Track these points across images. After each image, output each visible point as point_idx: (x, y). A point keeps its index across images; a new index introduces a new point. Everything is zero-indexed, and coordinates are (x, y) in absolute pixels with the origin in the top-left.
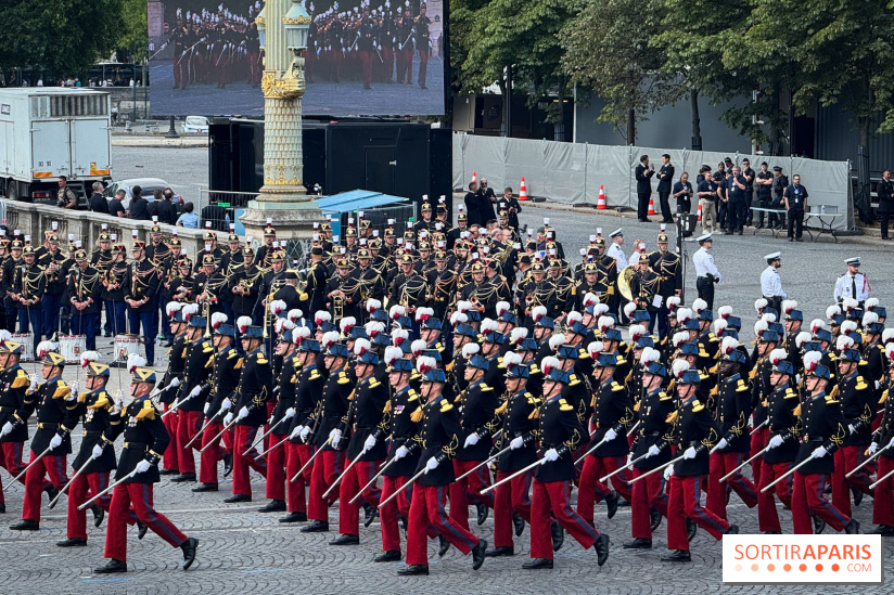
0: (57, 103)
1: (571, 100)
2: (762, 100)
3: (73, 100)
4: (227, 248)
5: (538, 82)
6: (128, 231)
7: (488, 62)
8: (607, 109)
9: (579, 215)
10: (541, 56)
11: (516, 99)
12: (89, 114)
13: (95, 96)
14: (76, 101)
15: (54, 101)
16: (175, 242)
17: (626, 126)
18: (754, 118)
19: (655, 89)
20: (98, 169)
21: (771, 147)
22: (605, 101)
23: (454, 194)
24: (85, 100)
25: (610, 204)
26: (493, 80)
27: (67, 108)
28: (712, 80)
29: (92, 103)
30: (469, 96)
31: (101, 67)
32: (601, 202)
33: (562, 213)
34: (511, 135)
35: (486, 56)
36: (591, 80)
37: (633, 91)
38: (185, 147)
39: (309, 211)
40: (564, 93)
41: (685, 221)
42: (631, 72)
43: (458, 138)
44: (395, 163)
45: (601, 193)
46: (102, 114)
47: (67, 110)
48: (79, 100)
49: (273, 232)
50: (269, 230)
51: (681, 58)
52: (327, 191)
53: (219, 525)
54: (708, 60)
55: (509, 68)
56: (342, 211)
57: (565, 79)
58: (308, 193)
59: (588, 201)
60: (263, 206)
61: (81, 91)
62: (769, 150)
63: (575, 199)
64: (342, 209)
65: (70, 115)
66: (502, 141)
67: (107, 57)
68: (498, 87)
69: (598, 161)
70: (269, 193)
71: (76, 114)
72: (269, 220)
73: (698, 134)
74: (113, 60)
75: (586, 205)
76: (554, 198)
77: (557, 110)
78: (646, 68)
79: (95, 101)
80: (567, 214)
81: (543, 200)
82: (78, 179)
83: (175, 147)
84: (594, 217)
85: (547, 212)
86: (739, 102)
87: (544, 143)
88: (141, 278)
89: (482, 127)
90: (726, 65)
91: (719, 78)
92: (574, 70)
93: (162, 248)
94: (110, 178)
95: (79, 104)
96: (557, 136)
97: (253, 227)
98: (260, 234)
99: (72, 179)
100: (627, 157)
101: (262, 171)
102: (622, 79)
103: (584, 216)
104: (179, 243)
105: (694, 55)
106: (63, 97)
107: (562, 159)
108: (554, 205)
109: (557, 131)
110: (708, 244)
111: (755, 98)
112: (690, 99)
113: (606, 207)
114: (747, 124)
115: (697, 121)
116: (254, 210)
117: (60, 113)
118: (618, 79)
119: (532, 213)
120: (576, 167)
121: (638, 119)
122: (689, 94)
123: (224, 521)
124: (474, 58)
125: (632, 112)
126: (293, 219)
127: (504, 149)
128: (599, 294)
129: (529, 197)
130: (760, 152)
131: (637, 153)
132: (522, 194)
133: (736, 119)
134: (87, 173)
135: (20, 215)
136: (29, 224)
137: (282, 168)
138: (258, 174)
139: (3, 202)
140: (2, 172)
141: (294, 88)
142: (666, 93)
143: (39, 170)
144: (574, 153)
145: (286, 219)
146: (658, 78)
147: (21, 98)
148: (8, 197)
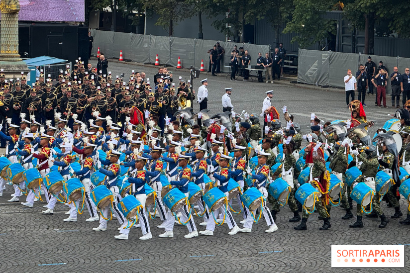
1: (144, 15)
5: (129, 7)
8: (160, 19)
9: (146, 68)
11: (118, 14)
17: (168, 28)
18: (227, 25)
19: (182, 11)
21: (235, 38)
22: (159, 16)
25: (161, 63)
26: (108, 5)
28: (208, 7)
30: (97, 12)
32: (157, 62)
33: (139, 67)
34: (116, 31)
36: (153, 6)
37: (172, 12)
39: (21, 66)
40: (140, 12)
41: (194, 73)
42: (171, 2)
44: (62, 43)
45: (157, 58)
49: (3, 76)
57: (141, 5)
59: (151, 61)
62: (233, 39)
63: (145, 61)
66: (113, 32)
68: (110, 9)
69: (155, 43)
72: (2, 70)
73: (201, 32)
75: (150, 63)
76: (136, 60)
77: (137, 19)
78: (178, 1)
80: (141, 67)
81: (130, 61)
84: (153, 69)
85: (132, 66)
86: (220, 17)
87: (131, 34)
89: (102, 27)
90: (214, 0)
91: (211, 6)
92: (145, 2)
96: (137, 31)
100: (168, 42)
102: (167, 6)
103: (149, 68)
107: (137, 45)
108: (135, 63)
109: (137, 29)
110: (206, 83)
111: (227, 15)
112: (198, 16)
113: (159, 64)
114: (224, 28)
115: (201, 26)
118: (165, 6)
119: (125, 67)
120: (146, 46)
121: (174, 24)
122: (198, 13)
125: (171, 21)
126: (14, 69)
127: (112, 37)
128: (155, 107)
129: (124, 60)
130: (230, 41)
131: (173, 40)
132: (121, 58)
133: (220, 25)
137: (9, 46)
141: (15, 9)
142: (188, 13)
144: (145, 39)
145: (11, 69)
146: (183, 5)
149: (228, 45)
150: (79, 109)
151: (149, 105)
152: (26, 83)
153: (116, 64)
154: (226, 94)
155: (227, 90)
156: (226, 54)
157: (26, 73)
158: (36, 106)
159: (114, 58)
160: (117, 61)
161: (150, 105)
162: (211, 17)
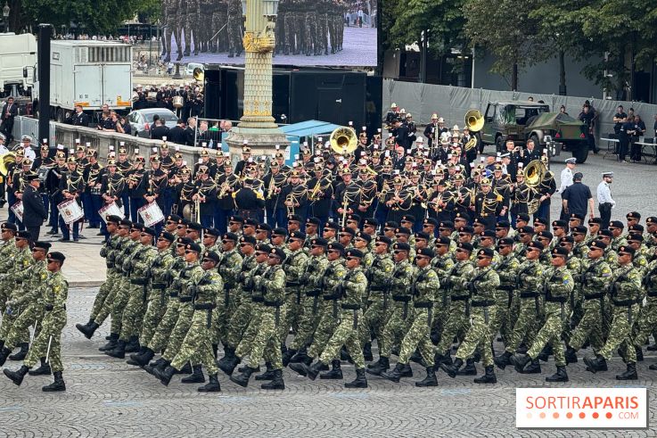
0: (93, 52)
1: (471, 57)
2: (612, 59)
3: (105, 50)
4: (215, 161)
5: (447, 42)
6: (144, 148)
7: (409, 27)
8: (498, 64)
10: (449, 24)
11: (428, 54)
12: (117, 61)
13: (121, 48)
14: (107, 51)
15: (91, 50)
16: (177, 156)
17: (511, 77)
18: (605, 72)
19: (533, 50)
20: (122, 101)
21: (618, 93)
22: (497, 58)
24: (114, 50)
26: (414, 41)
27: (100, 55)
28: (575, 44)
29: (119, 53)
30: (396, 52)
31: (127, 26)
34: (426, 82)
35: (408, 23)
36: (486, 42)
37: (516, 51)
39: (276, 135)
40: (465, 51)
41: (553, 147)
42: (515, 36)
43: (386, 83)
44: (340, 101)
46: (126, 61)
47: (100, 57)
48: (110, 50)
49: (248, 150)
50: (245, 149)
51: (552, 27)
52: (290, 121)
54: (573, 29)
55: (426, 32)
56: (301, 136)
57: (466, 41)
58: (275, 122)
60: (244, 131)
61: (111, 43)
62: (615, 96)
64: (301, 134)
65: (103, 61)
66: (421, 84)
67: (131, 18)
68: (417, 46)
70: (247, 121)
71: (107, 61)
72: (246, 142)
73: (564, 84)
74: (135, 20)
77: (460, 64)
78: (527, 34)
79: (121, 51)
86: (594, 61)
87: (450, 87)
88: (155, 182)
89: (406, 75)
90: (585, 33)
91: (580, 42)
92: (474, 35)
93: (168, 160)
94: (131, 108)
95: (110, 53)
96: (459, 83)
97: (235, 146)
98: (240, 151)
101: (242, 104)
102: (509, 42)
104: (180, 157)
105: (562, 26)
106: (98, 48)
107: (463, 99)
109: (460, 79)
111: (606, 57)
112: (558, 58)
114: (600, 77)
115: (563, 74)
117: (96, 59)
118: (505, 42)
120: (473, 106)
121: (520, 72)
122: (558, 54)
124: (400, 25)
125: (516, 67)
126: (265, 141)
127: (420, 92)
130: (610, 98)
131: (518, 96)
133: (592, 73)
134: (115, 103)
135: (65, 134)
136: (71, 141)
137: (257, 104)
138: (240, 107)
139: (53, 124)
140: (53, 102)
141: (266, 45)
142: (542, 52)
143: (79, 101)
144: (472, 95)
145: (259, 141)
146: (535, 41)
147: (67, 48)
148: (56, 120)
149: (607, 105)
150: (363, 205)
152: (284, 163)
154: (604, 182)
155: (605, 176)
156: (605, 119)
157: (283, 147)
158: (298, 199)
162: (580, 60)
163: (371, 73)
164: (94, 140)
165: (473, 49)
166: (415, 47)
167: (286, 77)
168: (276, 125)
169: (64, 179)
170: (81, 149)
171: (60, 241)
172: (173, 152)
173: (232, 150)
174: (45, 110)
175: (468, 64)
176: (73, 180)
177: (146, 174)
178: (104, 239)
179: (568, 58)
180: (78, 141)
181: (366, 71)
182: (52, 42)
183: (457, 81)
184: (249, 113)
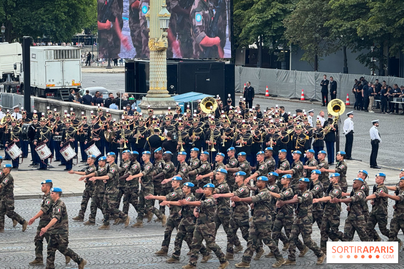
0: (57, 53)
1: (289, 51)
2: (376, 50)
3: (64, 52)
5: (274, 43)
6: (89, 111)
7: (251, 34)
8: (305, 55)
9: (292, 103)
10: (275, 31)
11: (264, 50)
12: (71, 58)
13: (74, 50)
15: (55, 52)
16: (107, 116)
17: (314, 63)
18: (372, 59)
19: (327, 46)
20: (75, 83)
21: (380, 71)
22: (304, 51)
23: (236, 94)
24: (70, 52)
26: (254, 42)
27: (61, 55)
28: (352, 42)
29: (73, 53)
30: (243, 49)
31: (77, 37)
32: (302, 97)
33: (285, 102)
34: (262, 67)
35: (250, 31)
36: (298, 42)
37: (317, 47)
38: (115, 73)
39: (170, 102)
40: (286, 48)
42: (316, 38)
43: (237, 68)
44: (209, 80)
45: (302, 93)
46: (77, 58)
50: (149, 110)
51: (338, 31)
52: (180, 92)
53: (128, 244)
54: (351, 32)
55: (261, 36)
57: (286, 42)
58: (169, 94)
59: (297, 97)
60: (150, 99)
61: (68, 47)
62: (379, 73)
63: (291, 96)
64: (185, 101)
65: (63, 58)
66: (259, 69)
67: (80, 32)
69: (301, 79)
70: (151, 93)
71: (66, 58)
72: (149, 106)
73: (346, 66)
74: (83, 33)
75: (296, 98)
76: (281, 95)
77: (282, 55)
78: (323, 36)
79: (74, 52)
80: (287, 102)
81: (276, 96)
82: (66, 87)
83: (110, 73)
84: (299, 104)
85: (278, 102)
86: (365, 51)
87: (277, 70)
89: (249, 63)
90: (359, 35)
91: (356, 41)
92: (290, 38)
94: (81, 87)
95: (67, 53)
96: (282, 68)
97: (144, 109)
98: (147, 112)
99: (64, 87)
100: (314, 77)
101: (149, 83)
102: (312, 41)
103: (295, 103)
105: (344, 31)
106: (60, 50)
107: (285, 77)
108: (281, 99)
109: (282, 64)
110: (352, 116)
111: (372, 50)
112: (343, 51)
113: (305, 99)
114: (369, 61)
115: (346, 60)
116: (145, 101)
117: (58, 57)
118: (310, 41)
119: (271, 102)
120: (291, 81)
121: (319, 60)
122: (342, 48)
123: (131, 242)
124: (245, 32)
125: (316, 56)
126: (163, 105)
127: (258, 73)
128: (301, 139)
129: (270, 95)
130: (375, 74)
131: (318, 75)
132: (267, 93)
133: (363, 59)
134: (71, 84)
135: (40, 104)
136: (44, 108)
137: (157, 82)
138: (147, 85)
139: (32, 97)
140: (32, 84)
141: (163, 46)
142: (332, 47)
143: (48, 83)
144: (290, 75)
145: (160, 105)
146: (328, 40)
147: (41, 51)
148: (35, 96)
149: (373, 79)
151: (295, 138)
153: (262, 99)
154: (374, 126)
155: (374, 123)
157: (174, 109)
159: (260, 94)
160: (263, 96)
161: (297, 138)
162: (356, 52)
163: (228, 62)
164: (59, 107)
165: (290, 47)
166: (255, 46)
167: (175, 66)
168: (170, 95)
169: (39, 132)
170: (50, 113)
171: (38, 169)
172: (105, 113)
173: (143, 111)
174: (27, 89)
175: (287, 56)
176: (44, 132)
177: (90, 127)
178: (65, 168)
179: (349, 51)
180: (48, 108)
181: (224, 61)
182: (31, 47)
183: (281, 66)
184: (153, 88)
